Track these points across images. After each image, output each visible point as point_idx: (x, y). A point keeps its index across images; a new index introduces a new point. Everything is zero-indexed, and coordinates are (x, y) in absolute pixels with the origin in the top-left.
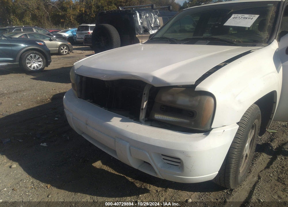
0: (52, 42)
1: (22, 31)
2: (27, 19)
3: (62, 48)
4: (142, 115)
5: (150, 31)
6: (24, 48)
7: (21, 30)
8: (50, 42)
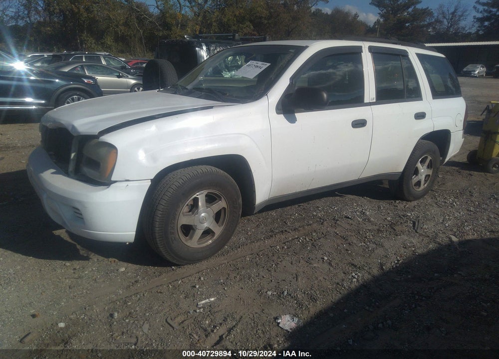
0: (121, 79)
1: (84, 60)
2: (109, 40)
3: (136, 89)
4: (71, 167)
5: (224, 72)
6: (63, 86)
7: (82, 59)
8: (117, 79)
